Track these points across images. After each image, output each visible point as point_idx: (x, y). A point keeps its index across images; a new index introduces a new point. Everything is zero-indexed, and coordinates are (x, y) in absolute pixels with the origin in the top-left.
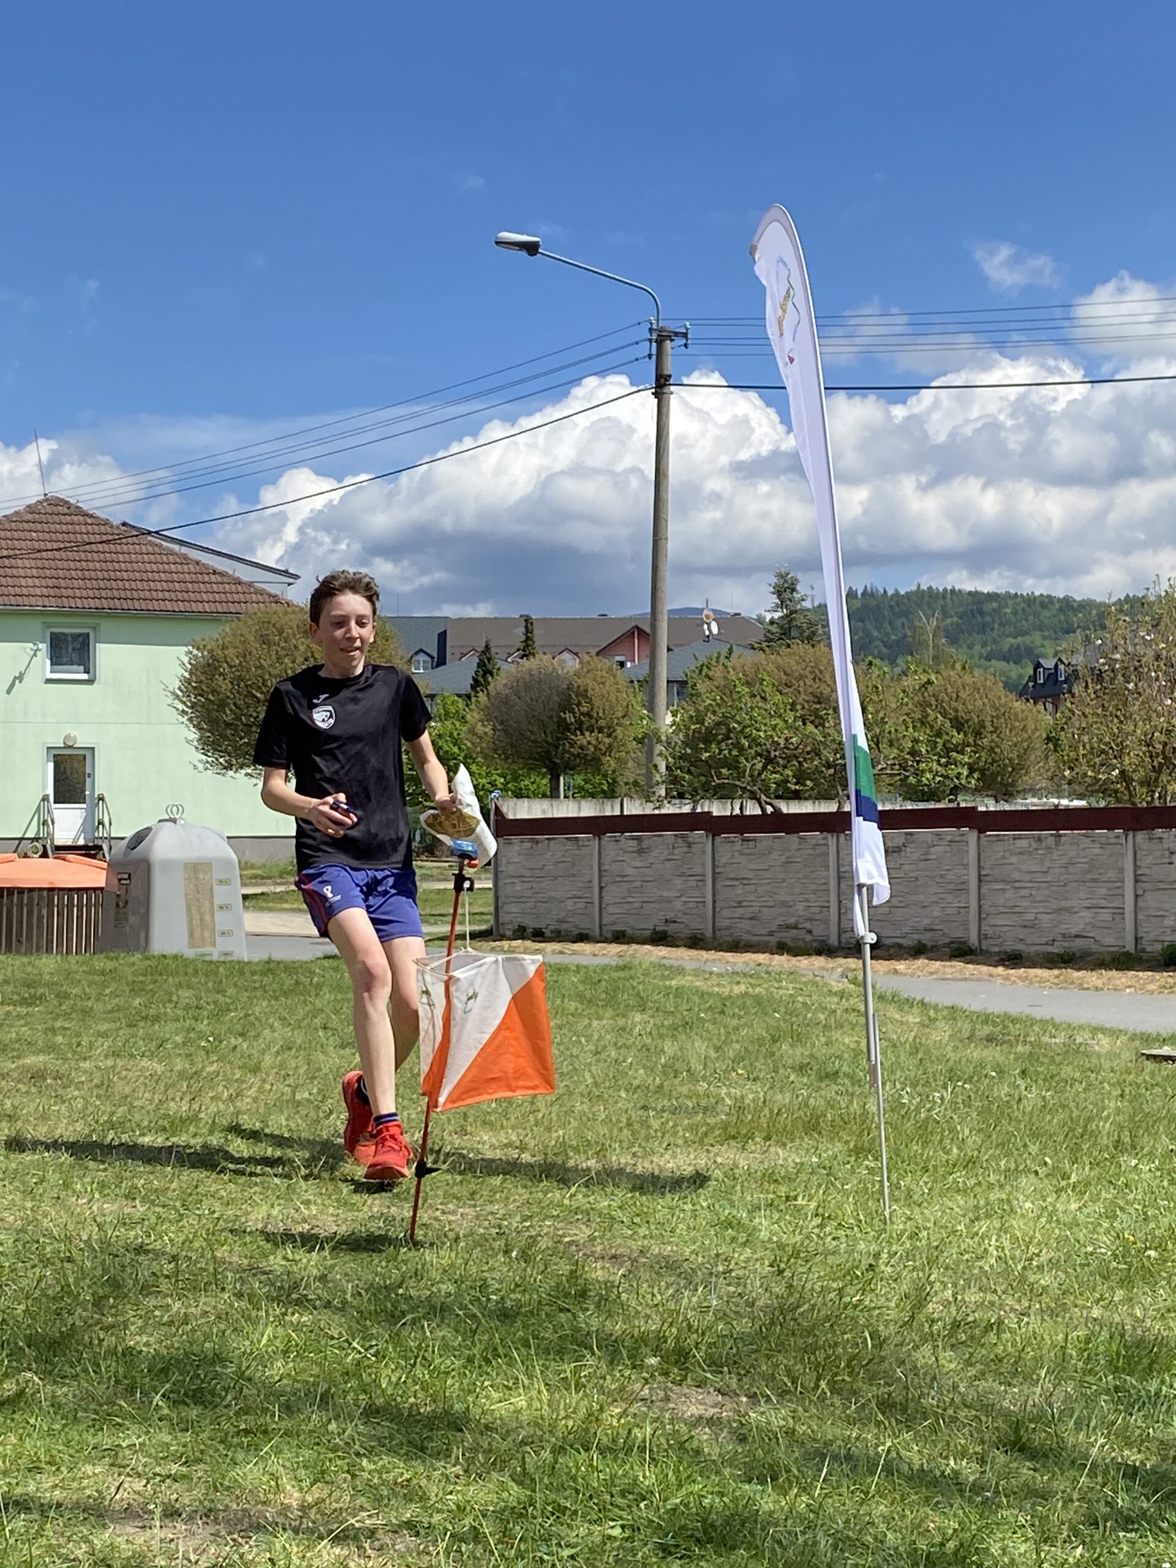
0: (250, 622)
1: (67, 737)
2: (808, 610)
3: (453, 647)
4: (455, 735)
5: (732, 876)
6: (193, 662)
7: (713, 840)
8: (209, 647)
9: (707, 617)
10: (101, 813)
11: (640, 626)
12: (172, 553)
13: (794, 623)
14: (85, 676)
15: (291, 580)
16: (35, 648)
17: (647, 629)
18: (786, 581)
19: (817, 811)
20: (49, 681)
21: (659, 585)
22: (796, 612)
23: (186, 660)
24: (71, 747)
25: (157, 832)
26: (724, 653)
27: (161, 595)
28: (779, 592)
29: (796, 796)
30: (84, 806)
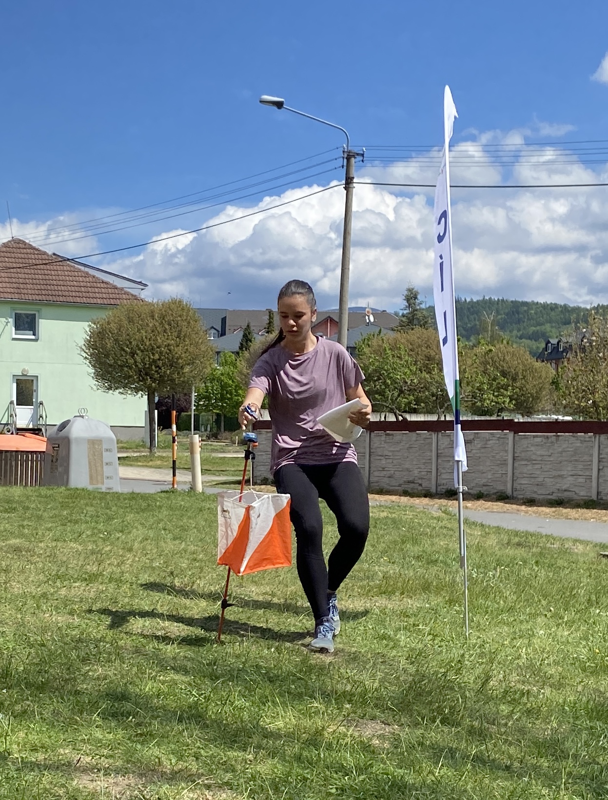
0: (123, 310)
1: (24, 370)
2: (423, 309)
3: (229, 326)
4: (231, 373)
5: (380, 454)
6: (92, 331)
7: (370, 434)
8: (101, 323)
9: (368, 312)
10: (42, 411)
11: (331, 316)
12: (80, 271)
13: (415, 317)
14: (33, 337)
15: (143, 287)
16: (6, 321)
17: (336, 319)
18: (412, 293)
19: (426, 420)
20: (14, 339)
21: (344, 294)
22: (417, 310)
23: (88, 329)
24: (26, 375)
25: (73, 422)
26: (377, 332)
27: (74, 294)
28: (408, 299)
29: (414, 411)
30: (32, 407)
